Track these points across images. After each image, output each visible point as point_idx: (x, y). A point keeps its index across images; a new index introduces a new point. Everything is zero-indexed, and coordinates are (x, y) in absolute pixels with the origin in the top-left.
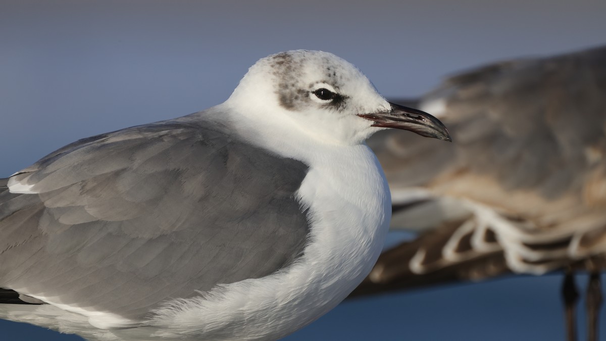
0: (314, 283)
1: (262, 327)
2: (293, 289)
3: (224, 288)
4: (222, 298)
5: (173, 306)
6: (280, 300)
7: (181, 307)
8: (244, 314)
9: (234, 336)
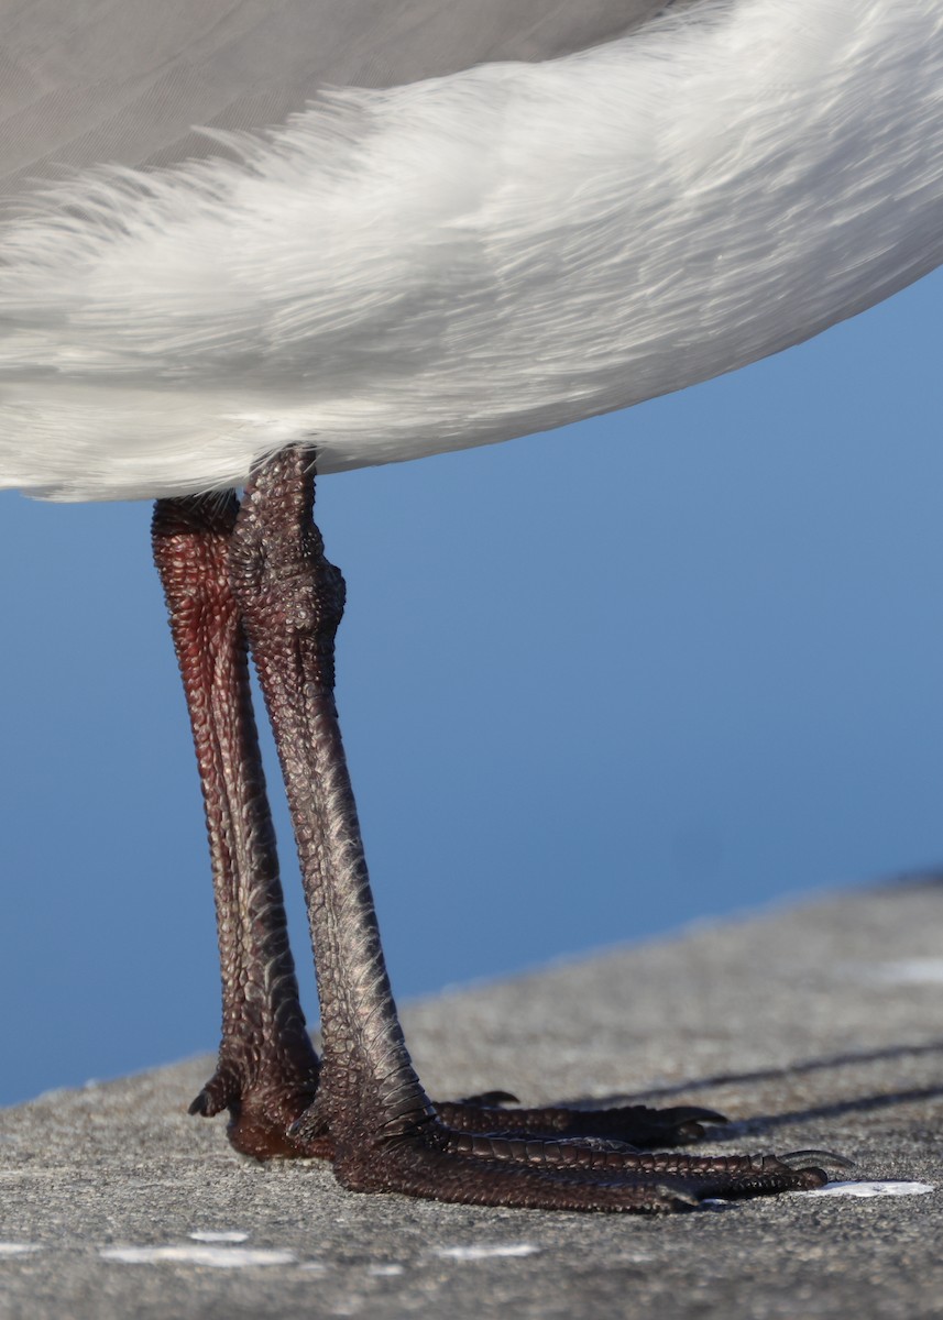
0: (883, 70)
1: (613, 309)
2: (752, 110)
3: (358, 108)
4: (348, 164)
5: (75, 213)
6: (684, 171)
7: (122, 217)
8: (483, 245)
9: (464, 362)
